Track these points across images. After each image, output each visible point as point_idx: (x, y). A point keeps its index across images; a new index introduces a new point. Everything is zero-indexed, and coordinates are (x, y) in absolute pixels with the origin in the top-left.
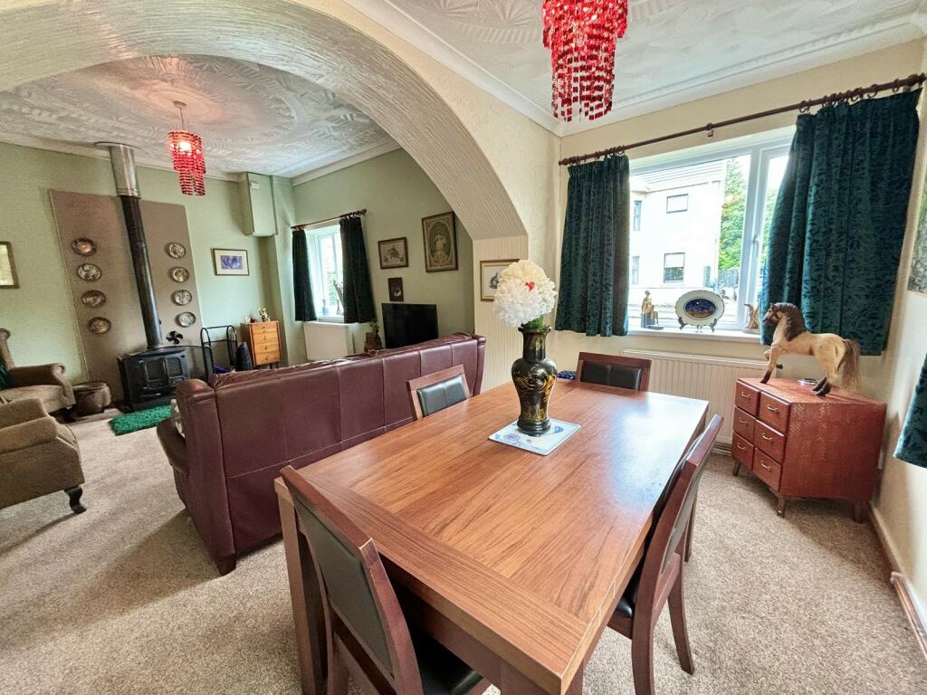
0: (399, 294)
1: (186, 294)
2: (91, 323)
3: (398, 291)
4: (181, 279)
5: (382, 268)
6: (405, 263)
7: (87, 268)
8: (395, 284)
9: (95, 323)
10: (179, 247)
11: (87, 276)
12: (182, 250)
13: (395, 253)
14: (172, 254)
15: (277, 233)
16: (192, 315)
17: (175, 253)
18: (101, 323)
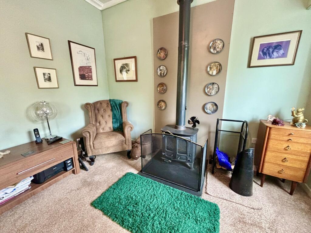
4: (214, 73)
7: (161, 68)
11: (161, 73)
16: (216, 105)
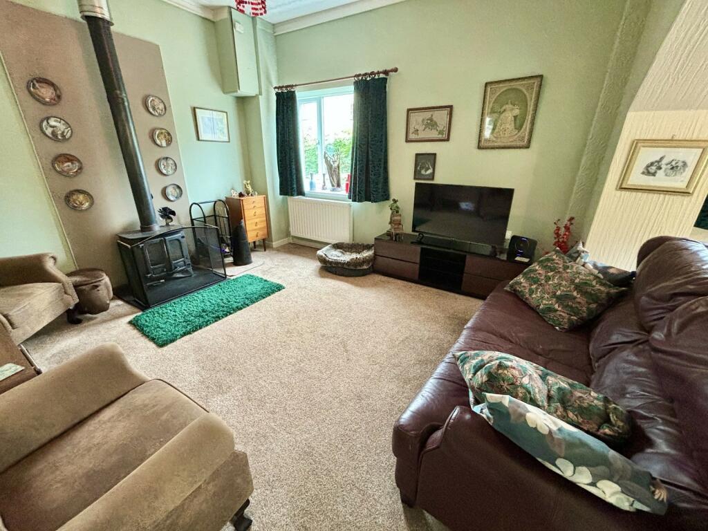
0: (430, 171)
1: (170, 162)
2: (68, 198)
3: (428, 169)
4: (164, 144)
5: (407, 141)
6: (445, 136)
7: (52, 122)
8: (425, 161)
9: (74, 197)
10: (157, 100)
11: (54, 133)
12: (161, 106)
13: (431, 124)
14: (151, 110)
15: (260, 93)
16: (179, 187)
17: (154, 109)
18: (81, 197)
